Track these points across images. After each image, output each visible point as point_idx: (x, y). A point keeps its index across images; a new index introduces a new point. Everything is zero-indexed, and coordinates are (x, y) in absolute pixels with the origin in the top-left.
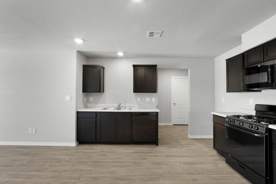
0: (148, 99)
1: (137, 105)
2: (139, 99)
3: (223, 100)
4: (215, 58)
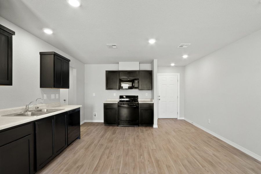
0: (53, 96)
2: (45, 96)
3: (94, 95)
4: (85, 65)
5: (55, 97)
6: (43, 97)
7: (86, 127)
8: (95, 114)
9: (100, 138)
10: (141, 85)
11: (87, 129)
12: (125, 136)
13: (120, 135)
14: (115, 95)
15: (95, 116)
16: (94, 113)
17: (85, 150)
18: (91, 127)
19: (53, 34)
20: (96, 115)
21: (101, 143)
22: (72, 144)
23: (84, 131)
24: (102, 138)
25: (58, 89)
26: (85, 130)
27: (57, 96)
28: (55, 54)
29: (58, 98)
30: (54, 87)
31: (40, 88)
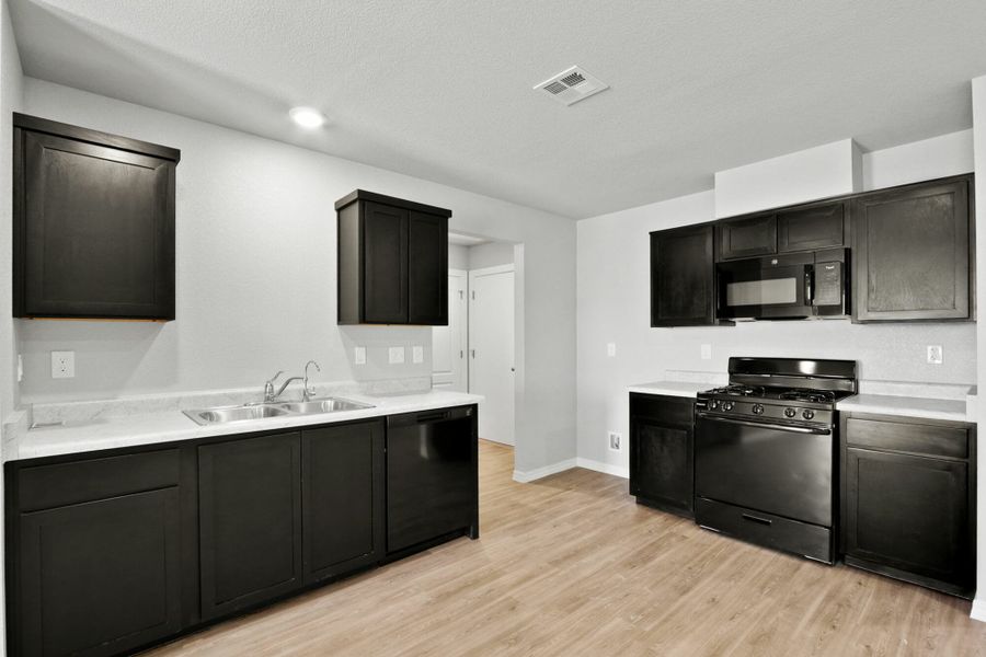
0: (396, 355)
1: (353, 383)
2: (360, 354)
3: (612, 349)
4: (579, 223)
5: (408, 356)
6: (351, 357)
7: (557, 490)
8: (618, 440)
9: (550, 563)
10: (869, 291)
11: (550, 502)
12: (682, 600)
13: (651, 588)
14: (706, 351)
15: (617, 447)
16: (610, 433)
17: (428, 603)
18: (576, 494)
19: (327, 127)
20: (621, 442)
21: (515, 597)
22: (430, 553)
23: (532, 505)
24: (557, 569)
25: (426, 328)
26: (535, 505)
27: (418, 354)
28: (365, 198)
29: (421, 360)
30: (364, 320)
31: (339, 324)
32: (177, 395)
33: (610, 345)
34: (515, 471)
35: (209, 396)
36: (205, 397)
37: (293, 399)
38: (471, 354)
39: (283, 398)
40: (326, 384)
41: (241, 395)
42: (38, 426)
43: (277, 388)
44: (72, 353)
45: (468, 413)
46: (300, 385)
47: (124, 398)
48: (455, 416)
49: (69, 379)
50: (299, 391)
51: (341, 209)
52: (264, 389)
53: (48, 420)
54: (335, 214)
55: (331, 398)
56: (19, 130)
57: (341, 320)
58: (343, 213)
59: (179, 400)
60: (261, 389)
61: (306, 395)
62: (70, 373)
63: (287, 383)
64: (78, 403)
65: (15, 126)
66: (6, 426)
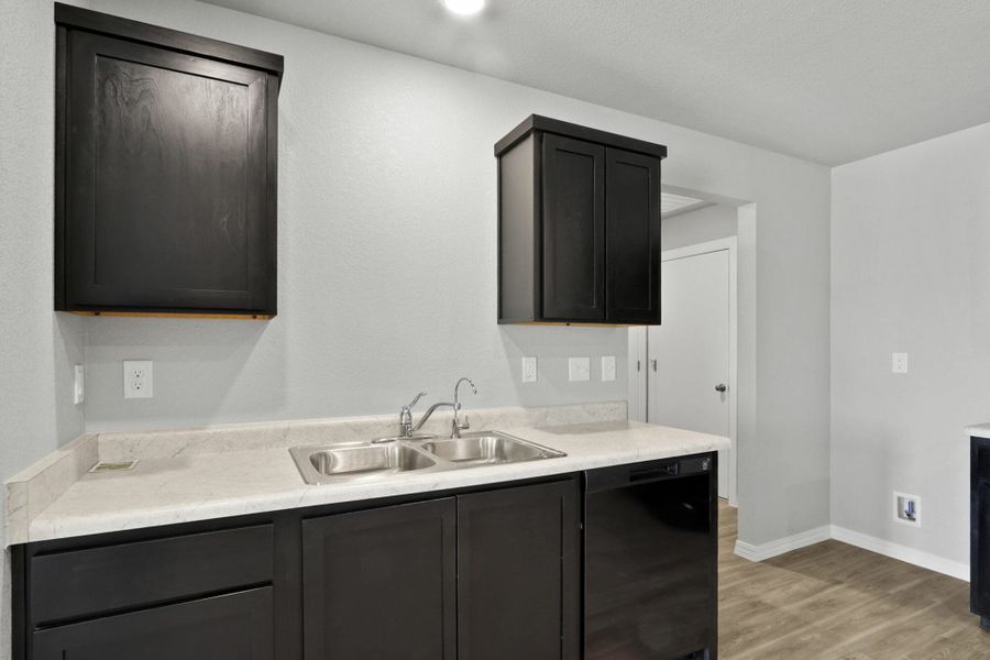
0: (578, 369)
1: (519, 409)
2: (528, 367)
3: (900, 363)
4: (834, 170)
5: (595, 370)
6: (516, 371)
7: (813, 583)
8: (912, 504)
11: (814, 606)
15: (910, 516)
16: (896, 494)
18: (853, 593)
20: (918, 508)
23: (786, 608)
25: (619, 329)
26: (792, 608)
27: (608, 366)
28: (542, 129)
29: (613, 378)
30: (541, 316)
31: (499, 323)
32: (283, 424)
33: (896, 356)
34: (738, 541)
35: (325, 427)
36: (322, 429)
37: (437, 433)
38: (650, 364)
39: (424, 432)
40: (482, 412)
41: (367, 426)
42: (103, 467)
43: (417, 416)
44: (150, 363)
45: (705, 465)
46: (449, 413)
47: (213, 429)
48: (686, 471)
49: (145, 400)
50: (446, 422)
51: (503, 151)
52: (399, 418)
53: (118, 460)
54: (495, 161)
55: (489, 433)
56: (63, 30)
57: (502, 317)
58: (507, 159)
59: (286, 433)
60: (394, 417)
61: (456, 428)
62: (147, 392)
63: (431, 411)
64: (156, 434)
65: (58, 24)
66: (10, 486)
